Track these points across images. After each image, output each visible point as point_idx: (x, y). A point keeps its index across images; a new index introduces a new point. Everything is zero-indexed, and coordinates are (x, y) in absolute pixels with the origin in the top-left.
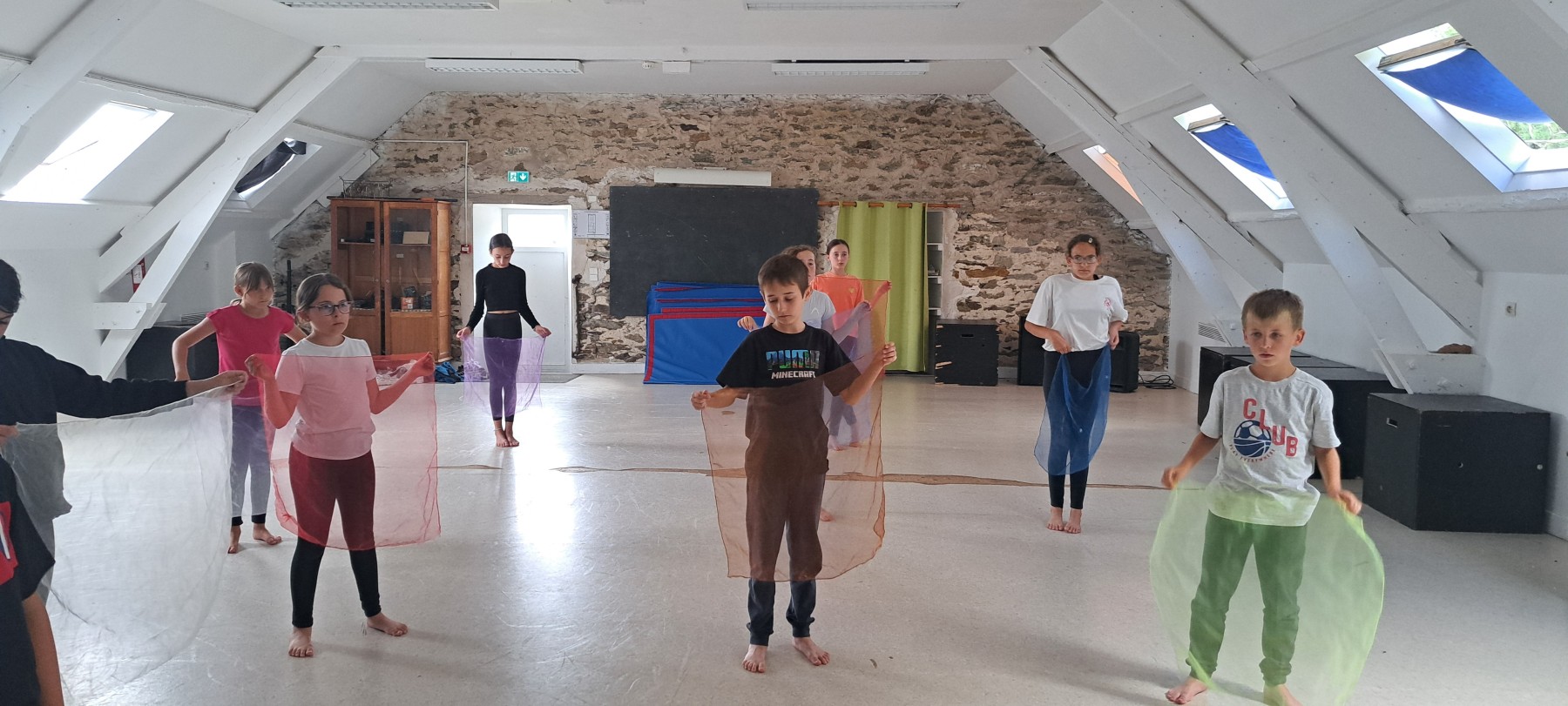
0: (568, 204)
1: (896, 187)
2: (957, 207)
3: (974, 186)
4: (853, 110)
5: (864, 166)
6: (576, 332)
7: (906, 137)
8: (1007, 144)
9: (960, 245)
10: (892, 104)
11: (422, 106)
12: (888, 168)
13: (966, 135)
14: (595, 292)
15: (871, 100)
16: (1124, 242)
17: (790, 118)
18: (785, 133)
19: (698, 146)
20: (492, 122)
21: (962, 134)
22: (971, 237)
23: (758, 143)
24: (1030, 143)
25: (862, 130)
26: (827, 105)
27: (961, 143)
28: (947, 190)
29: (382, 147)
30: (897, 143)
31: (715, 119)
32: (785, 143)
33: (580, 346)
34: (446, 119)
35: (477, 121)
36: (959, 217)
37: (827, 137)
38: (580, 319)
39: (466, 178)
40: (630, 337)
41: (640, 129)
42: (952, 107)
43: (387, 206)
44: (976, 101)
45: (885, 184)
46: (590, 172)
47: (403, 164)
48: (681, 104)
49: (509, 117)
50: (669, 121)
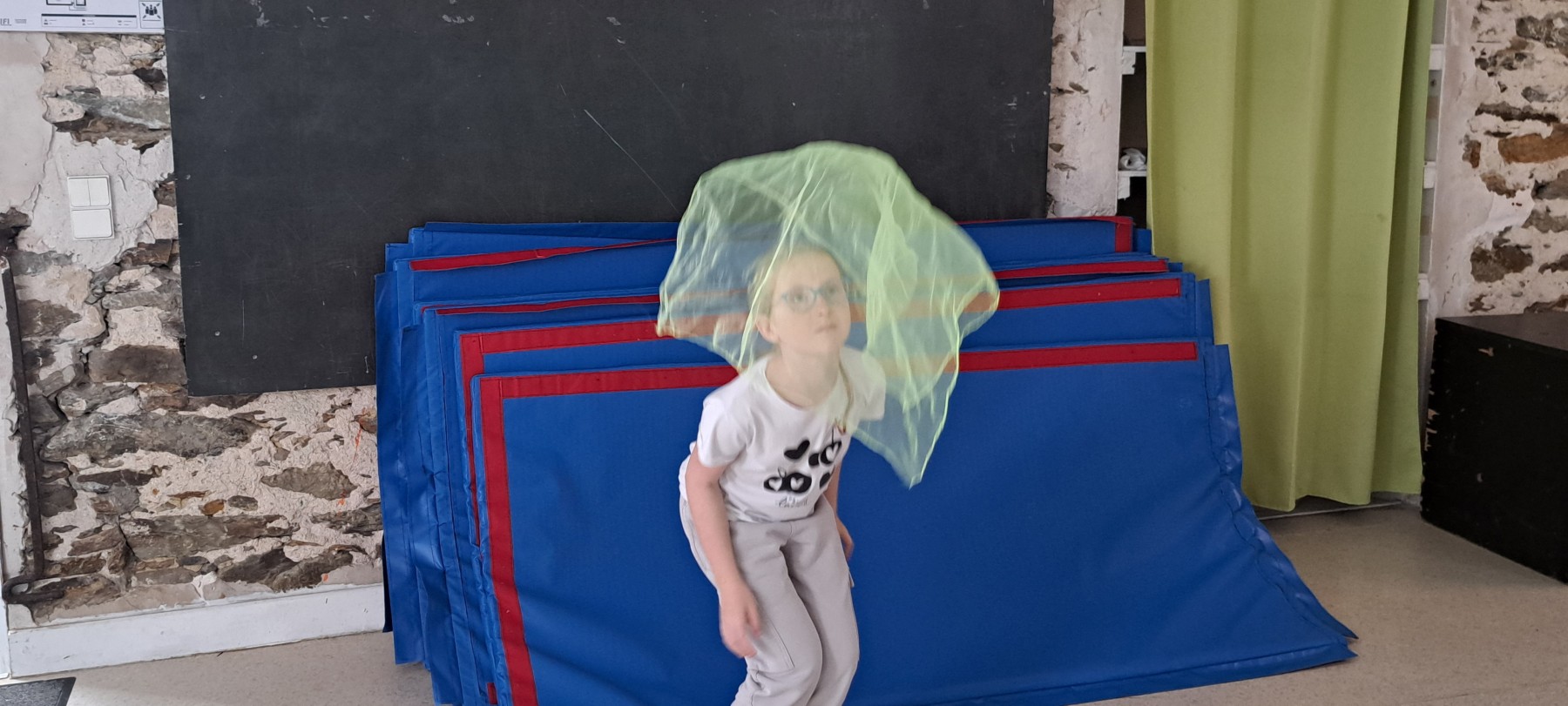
40: (289, 480)
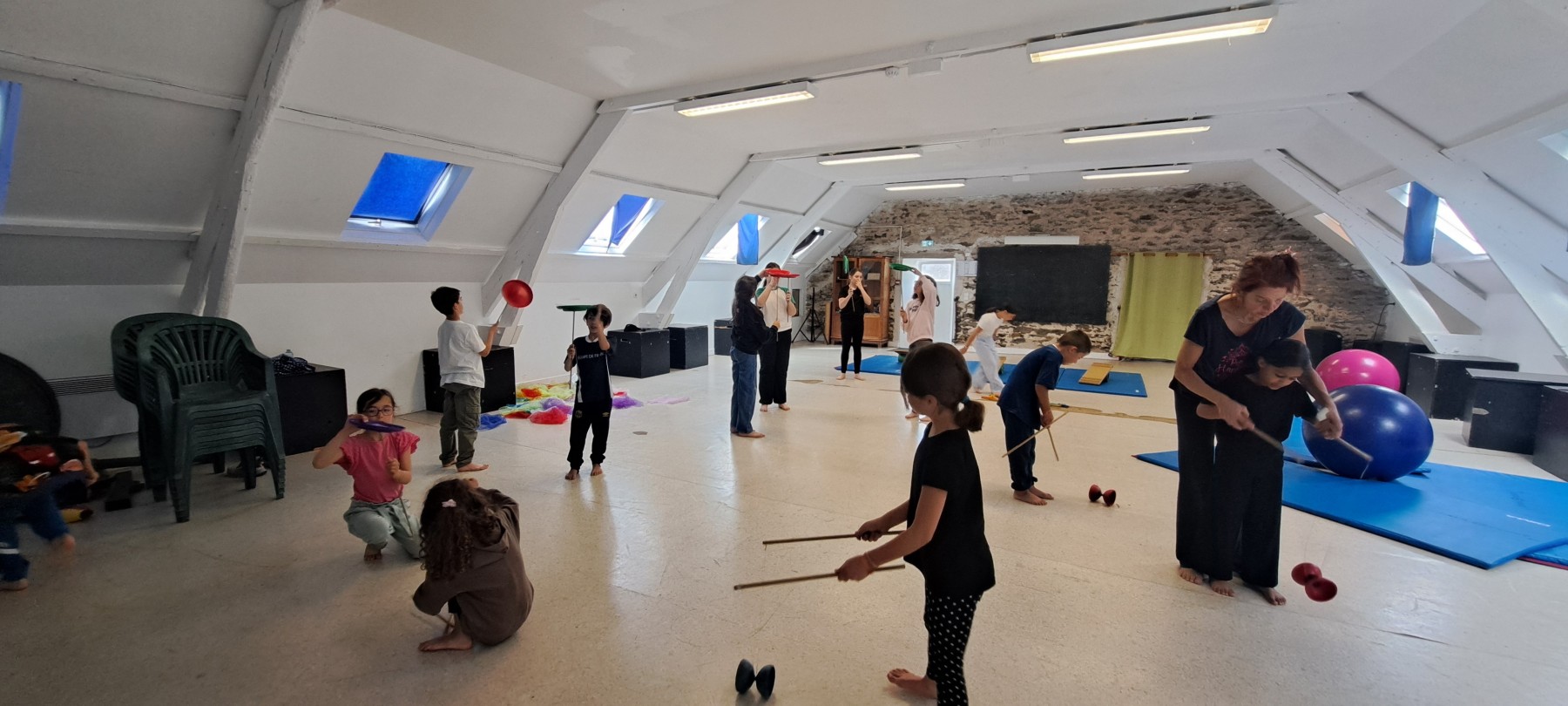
0: (953, 257)
1: (1167, 244)
2: (1212, 255)
3: (1226, 242)
4: (1138, 197)
5: (1145, 230)
6: (954, 328)
7: (1175, 212)
8: (1255, 214)
9: (1214, 280)
10: (1167, 191)
11: (880, 209)
12: (1162, 231)
13: (1222, 209)
14: (967, 306)
15: (1151, 190)
16: (1348, 279)
17: (1094, 203)
18: (1090, 213)
19: (1033, 222)
20: (915, 215)
21: (1219, 208)
22: (1223, 276)
23: (1072, 219)
24: (1272, 213)
25: (1144, 209)
26: (1120, 194)
27: (1218, 214)
28: (1206, 245)
29: (859, 231)
30: (1170, 216)
31: (1044, 206)
32: (1090, 219)
33: (956, 336)
34: (892, 215)
35: (907, 215)
36: (1214, 262)
37: (1119, 213)
38: (958, 321)
39: (899, 245)
41: (998, 215)
42: (1212, 192)
43: (860, 260)
44: (1230, 187)
45: (1161, 241)
46: (967, 240)
47: (869, 239)
48: (1024, 199)
49: (925, 212)
50: (1015, 209)
